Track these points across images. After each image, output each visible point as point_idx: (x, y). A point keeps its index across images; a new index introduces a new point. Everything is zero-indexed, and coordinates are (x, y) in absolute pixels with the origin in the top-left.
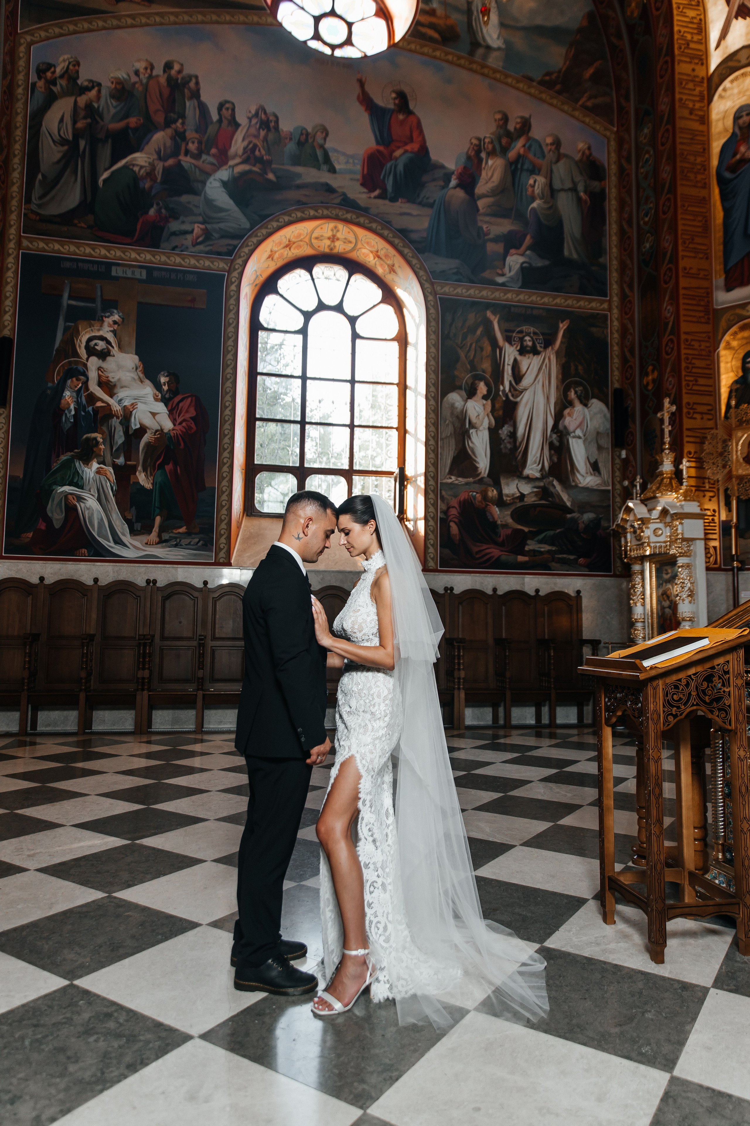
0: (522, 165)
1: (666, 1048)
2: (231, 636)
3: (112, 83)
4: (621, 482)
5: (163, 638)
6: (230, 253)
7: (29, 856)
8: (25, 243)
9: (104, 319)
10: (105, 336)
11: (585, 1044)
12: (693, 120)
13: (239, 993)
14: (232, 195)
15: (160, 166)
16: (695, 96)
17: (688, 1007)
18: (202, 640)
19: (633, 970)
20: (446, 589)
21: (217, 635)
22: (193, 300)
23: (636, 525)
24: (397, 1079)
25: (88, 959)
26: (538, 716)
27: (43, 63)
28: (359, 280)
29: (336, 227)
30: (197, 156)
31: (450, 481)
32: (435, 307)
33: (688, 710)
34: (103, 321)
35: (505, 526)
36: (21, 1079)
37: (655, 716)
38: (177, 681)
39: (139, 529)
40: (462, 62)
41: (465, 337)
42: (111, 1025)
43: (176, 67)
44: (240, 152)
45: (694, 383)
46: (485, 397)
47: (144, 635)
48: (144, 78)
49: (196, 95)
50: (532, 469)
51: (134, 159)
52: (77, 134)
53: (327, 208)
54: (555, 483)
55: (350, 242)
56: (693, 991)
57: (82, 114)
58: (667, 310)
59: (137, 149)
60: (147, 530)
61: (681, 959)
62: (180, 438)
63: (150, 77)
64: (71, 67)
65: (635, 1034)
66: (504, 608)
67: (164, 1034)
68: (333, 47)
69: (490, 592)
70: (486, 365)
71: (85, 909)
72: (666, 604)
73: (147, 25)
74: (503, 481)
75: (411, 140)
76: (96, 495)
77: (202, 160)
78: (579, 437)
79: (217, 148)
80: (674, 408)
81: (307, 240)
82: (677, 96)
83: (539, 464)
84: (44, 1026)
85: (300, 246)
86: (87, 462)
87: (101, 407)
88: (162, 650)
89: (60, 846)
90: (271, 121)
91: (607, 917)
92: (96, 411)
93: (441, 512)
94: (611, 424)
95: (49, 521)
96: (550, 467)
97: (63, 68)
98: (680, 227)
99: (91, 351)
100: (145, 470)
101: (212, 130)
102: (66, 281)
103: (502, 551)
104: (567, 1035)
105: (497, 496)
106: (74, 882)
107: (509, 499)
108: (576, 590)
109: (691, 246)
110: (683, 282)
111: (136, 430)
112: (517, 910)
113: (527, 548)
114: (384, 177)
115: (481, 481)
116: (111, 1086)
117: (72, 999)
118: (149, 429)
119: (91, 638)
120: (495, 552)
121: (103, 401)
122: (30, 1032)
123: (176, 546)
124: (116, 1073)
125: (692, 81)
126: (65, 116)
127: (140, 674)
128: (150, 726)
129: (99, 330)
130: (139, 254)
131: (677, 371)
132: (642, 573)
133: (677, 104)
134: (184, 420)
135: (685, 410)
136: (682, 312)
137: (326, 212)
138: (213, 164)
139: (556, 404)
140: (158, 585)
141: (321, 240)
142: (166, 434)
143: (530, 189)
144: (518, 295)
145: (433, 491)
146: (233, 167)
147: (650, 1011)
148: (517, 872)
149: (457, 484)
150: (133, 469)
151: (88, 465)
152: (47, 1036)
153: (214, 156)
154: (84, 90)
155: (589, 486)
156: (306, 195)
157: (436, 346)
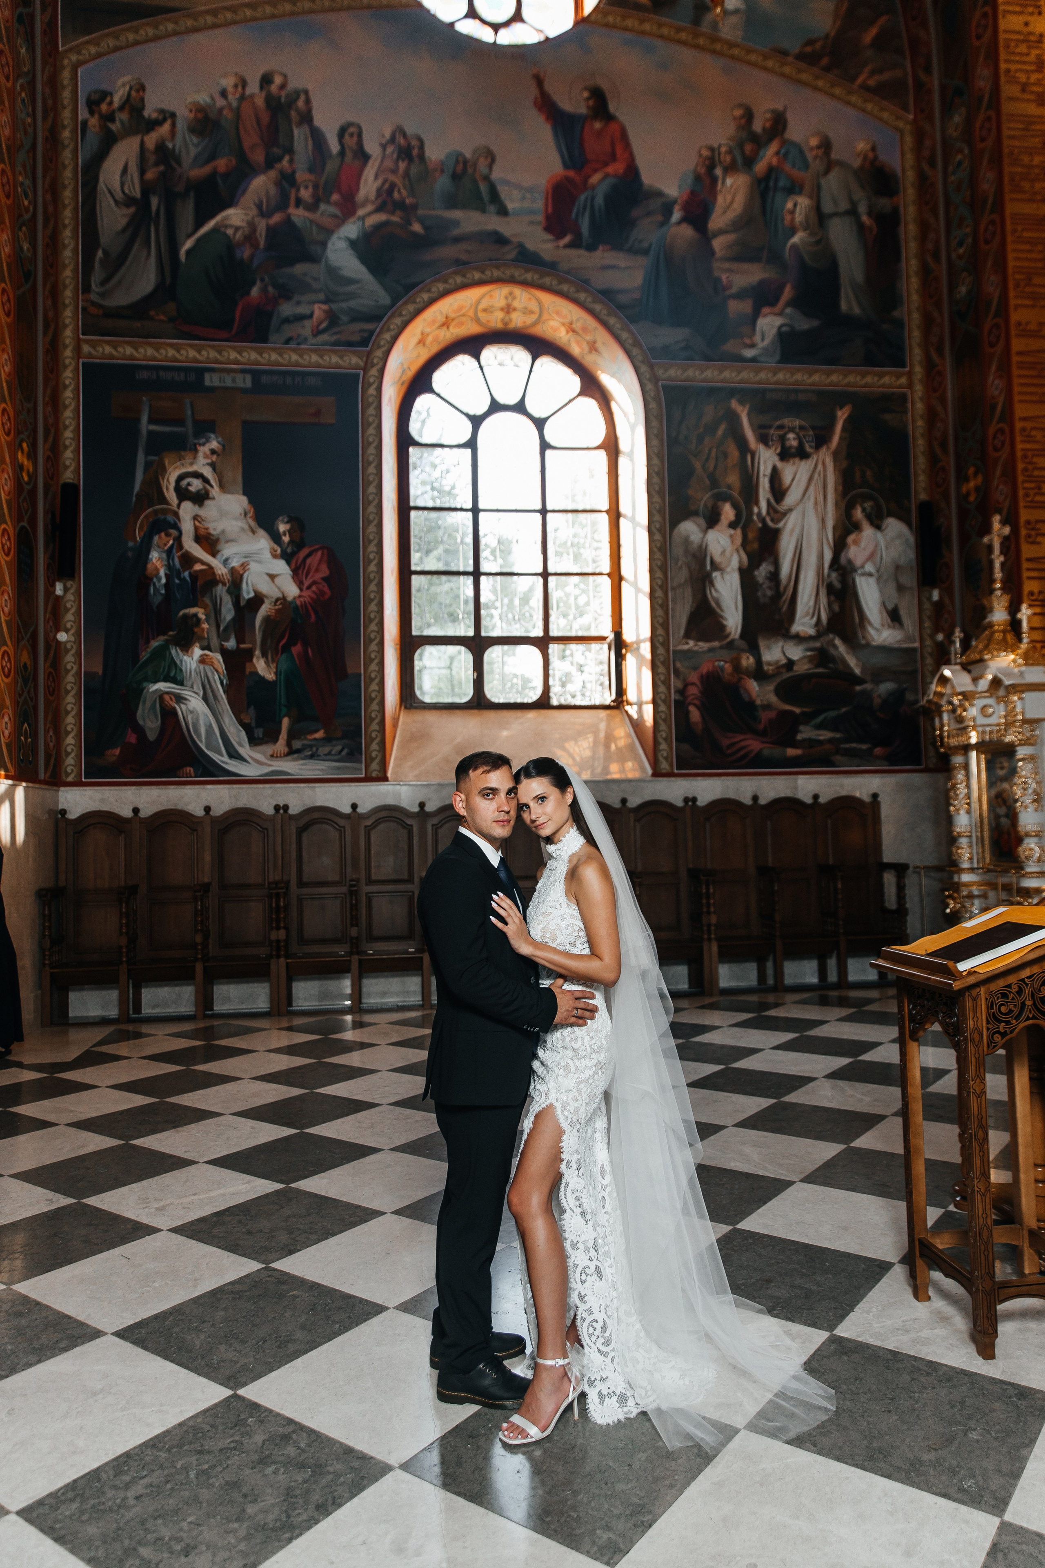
0: (776, 181)
1: (996, 1482)
2: (392, 877)
3: (191, 111)
4: (932, 636)
5: (301, 884)
6: (364, 342)
7: (158, 1209)
8: (86, 348)
9: (198, 448)
10: (200, 471)
11: (889, 1477)
12: (1029, 101)
13: (443, 1404)
14: (364, 259)
15: (262, 226)
16: (1031, 63)
17: (1025, 1423)
18: (354, 886)
19: (953, 1368)
20: (686, 800)
21: (374, 877)
22: (318, 413)
23: (956, 701)
24: (650, 1526)
25: (251, 1359)
26: (822, 972)
27: (96, 92)
28: (547, 365)
29: (511, 293)
30: (313, 207)
31: (686, 647)
32: (656, 398)
33: (1021, 1026)
34: (196, 451)
35: (768, 707)
36: (191, 1523)
37: (976, 1037)
38: (323, 941)
39: (261, 736)
40: (683, 36)
41: (700, 440)
42: (291, 1451)
43: (278, 80)
44: (372, 196)
45: (1036, 491)
46: (733, 525)
47: (276, 883)
48: (233, 99)
49: (307, 118)
50: (803, 624)
51: (227, 218)
52: (147, 189)
53: (497, 267)
54: (838, 642)
55: (532, 312)
56: (1033, 1399)
57: (152, 158)
58: (995, 386)
59: (230, 203)
60: (272, 737)
61: (1018, 1353)
62: (310, 609)
63: (242, 98)
64: (133, 93)
65: (955, 1462)
66: (769, 823)
67: (356, 1464)
68: (496, 27)
69: (748, 801)
70: (733, 479)
71: (238, 1288)
72: (1002, 811)
73: (234, 22)
74: (762, 644)
75: (613, 157)
76: (201, 693)
77: (319, 212)
78: (870, 575)
79: (340, 192)
80: (1007, 530)
81: (471, 313)
82: (1003, 66)
83: (813, 616)
84: (209, 1452)
85: (462, 324)
86: (186, 647)
87: (201, 571)
88: (300, 900)
89: (195, 1194)
90: (414, 147)
91: (919, 1292)
92: (194, 576)
93: (675, 692)
94: (917, 552)
95: (140, 731)
96: (829, 620)
97: (123, 95)
98: (1011, 264)
99: (183, 494)
100: (264, 654)
101: (331, 167)
102: (144, 399)
103: (764, 742)
104: (866, 1463)
105: (754, 665)
106: (219, 1247)
107: (771, 668)
108: (872, 792)
109: (1028, 289)
110: (1017, 344)
111: (249, 600)
112: (798, 1281)
113: (799, 737)
114: (577, 215)
115: (731, 645)
116: (301, 1534)
117: (239, 1416)
118: (267, 597)
119: (206, 887)
120: (754, 745)
121: (203, 563)
122: (193, 1459)
123: (312, 757)
124: (304, 1517)
125: (1025, 41)
126: (130, 164)
127: (274, 936)
128: (290, 1004)
129: (192, 464)
130: (240, 353)
131: (1010, 474)
132: (966, 767)
133: (1003, 79)
134: (314, 583)
135: (1023, 532)
136: (1016, 389)
137: (496, 273)
138: (335, 216)
139: (835, 528)
140: (292, 811)
141: (492, 312)
142: (291, 603)
143: (788, 217)
144: (775, 374)
145: (663, 663)
146: (363, 218)
147: (975, 1429)
148: (797, 1223)
149: (697, 652)
150: (249, 655)
151: (187, 651)
152: (215, 1466)
153: (336, 204)
154: (152, 125)
155: (887, 643)
156: (467, 251)
157: (659, 455)
